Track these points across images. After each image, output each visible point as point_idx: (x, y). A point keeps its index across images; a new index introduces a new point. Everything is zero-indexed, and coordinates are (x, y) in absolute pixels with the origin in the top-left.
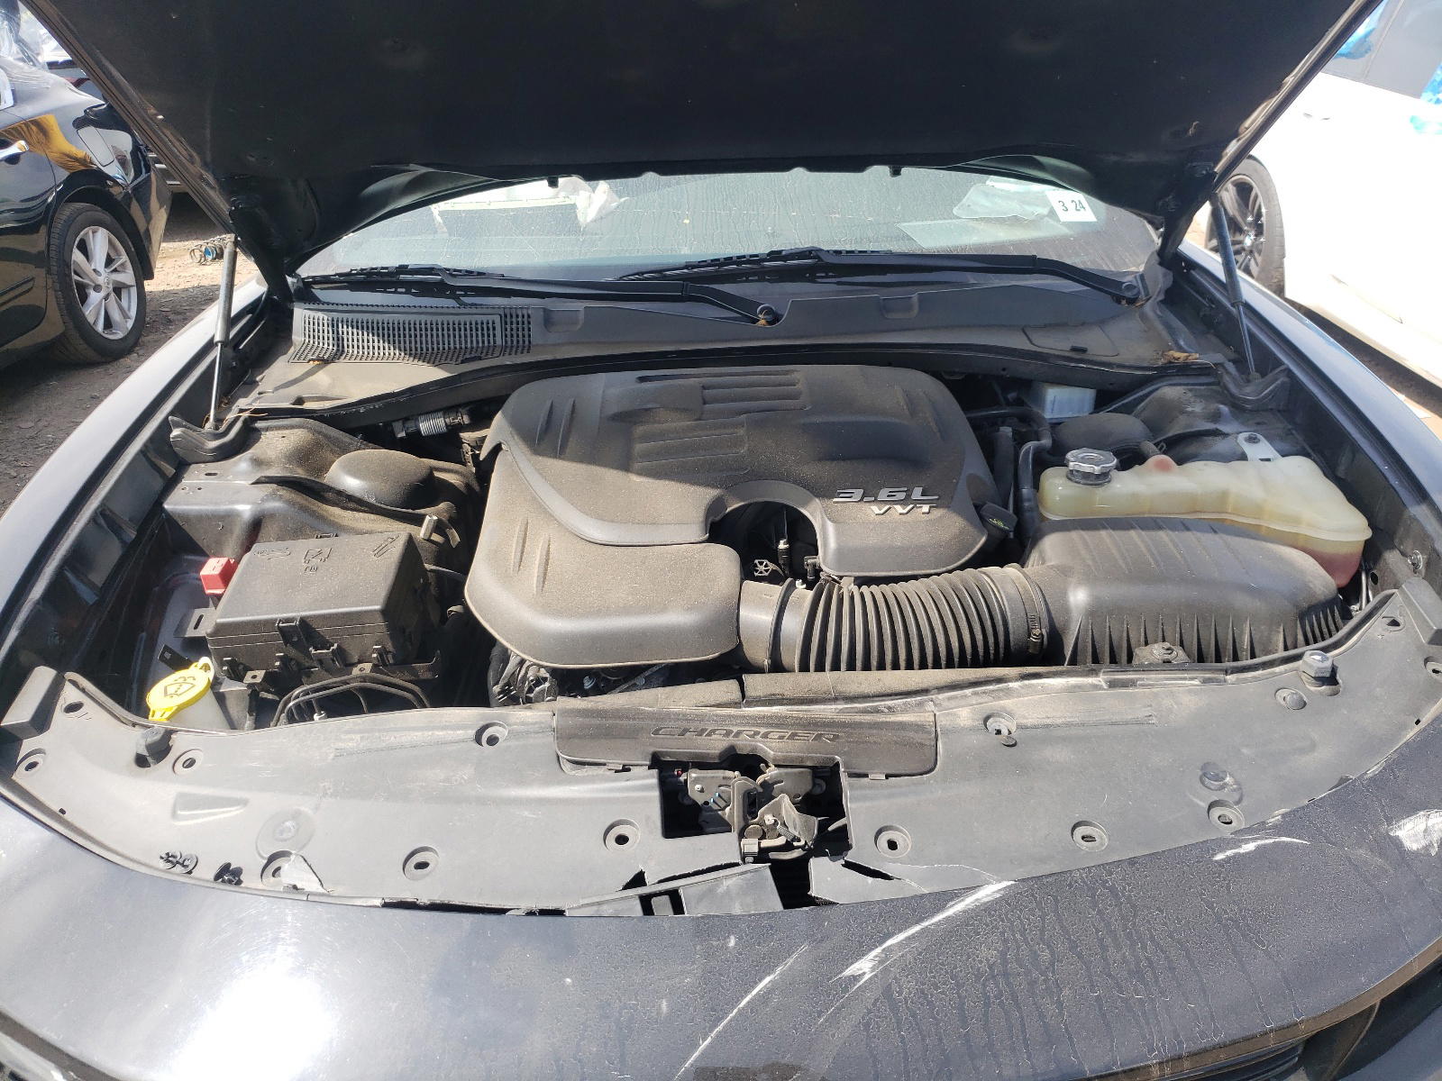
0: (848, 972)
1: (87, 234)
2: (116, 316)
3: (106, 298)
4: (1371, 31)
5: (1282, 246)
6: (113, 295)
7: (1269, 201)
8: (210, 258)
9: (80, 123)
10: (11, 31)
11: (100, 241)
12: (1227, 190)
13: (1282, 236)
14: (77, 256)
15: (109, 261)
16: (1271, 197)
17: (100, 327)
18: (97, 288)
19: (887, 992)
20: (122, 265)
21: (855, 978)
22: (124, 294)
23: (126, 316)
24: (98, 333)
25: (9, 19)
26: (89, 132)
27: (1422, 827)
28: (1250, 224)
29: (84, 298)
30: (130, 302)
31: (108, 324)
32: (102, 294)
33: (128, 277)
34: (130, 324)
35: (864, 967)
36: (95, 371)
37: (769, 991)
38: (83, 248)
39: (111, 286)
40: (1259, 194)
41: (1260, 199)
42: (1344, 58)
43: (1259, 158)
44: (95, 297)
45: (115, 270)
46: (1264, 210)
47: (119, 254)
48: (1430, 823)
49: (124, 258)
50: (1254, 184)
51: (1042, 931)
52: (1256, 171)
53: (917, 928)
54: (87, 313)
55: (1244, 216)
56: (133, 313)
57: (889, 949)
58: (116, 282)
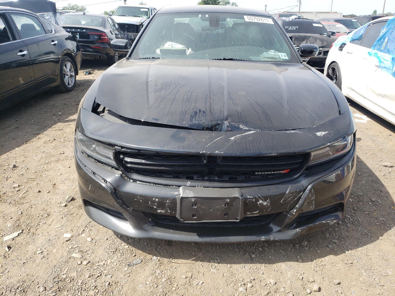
0: (230, 139)
1: (67, 63)
2: (70, 82)
3: (69, 78)
4: (363, 34)
5: (341, 82)
6: (70, 77)
7: (339, 72)
8: (87, 74)
9: (67, 39)
10: (54, 17)
11: (69, 65)
12: (330, 70)
13: (341, 80)
14: (64, 67)
15: (70, 70)
16: (339, 71)
17: (67, 84)
18: (67, 75)
19: (235, 141)
20: (72, 71)
21: (231, 139)
22: (72, 77)
23: (72, 83)
24: (66, 85)
25: (54, 14)
26: (69, 41)
27: (321, 133)
28: (335, 78)
29: (65, 77)
30: (73, 79)
31: (68, 84)
32: (68, 77)
33: (73, 74)
34: (73, 84)
35: (233, 138)
36: (65, 94)
37: (218, 140)
38: (66, 66)
39: (70, 75)
40: (337, 70)
41: (337, 72)
42: (357, 40)
43: (336, 62)
44: (67, 77)
45: (70, 72)
46: (337, 74)
47: (72, 68)
48: (322, 133)
49: (73, 70)
50: (336, 68)
51: (259, 137)
52: (336, 65)
53: (240, 135)
54: (65, 80)
55: (334, 76)
56: (73, 82)
57: (236, 137)
58: (71, 75)
